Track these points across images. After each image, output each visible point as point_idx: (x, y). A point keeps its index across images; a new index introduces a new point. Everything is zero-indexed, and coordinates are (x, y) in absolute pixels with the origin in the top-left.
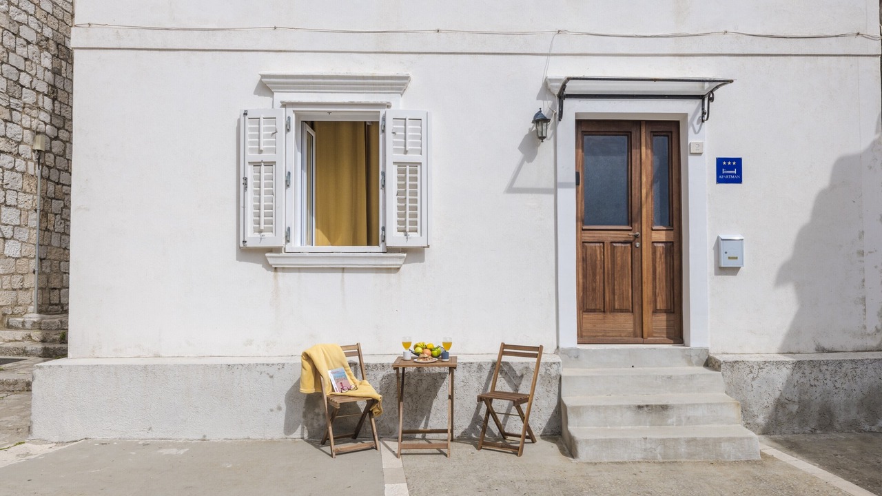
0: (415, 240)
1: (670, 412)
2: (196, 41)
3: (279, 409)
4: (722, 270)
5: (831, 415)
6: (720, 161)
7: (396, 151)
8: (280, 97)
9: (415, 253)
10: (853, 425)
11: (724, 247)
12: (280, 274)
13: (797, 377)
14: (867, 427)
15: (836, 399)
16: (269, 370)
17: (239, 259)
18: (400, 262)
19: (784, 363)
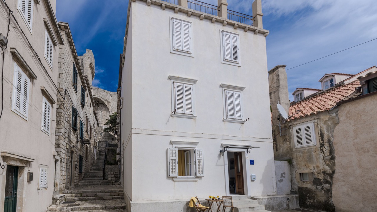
0: (201, 175)
1: (255, 208)
2: (157, 133)
3: (182, 211)
4: (252, 181)
5: (274, 207)
6: (250, 160)
7: (198, 157)
8: (175, 145)
9: (200, 177)
10: (277, 209)
11: (253, 176)
12: (175, 182)
13: (268, 201)
14: (279, 209)
15: (274, 204)
16: (179, 203)
17: (167, 179)
18: (198, 179)
19: (266, 198)
